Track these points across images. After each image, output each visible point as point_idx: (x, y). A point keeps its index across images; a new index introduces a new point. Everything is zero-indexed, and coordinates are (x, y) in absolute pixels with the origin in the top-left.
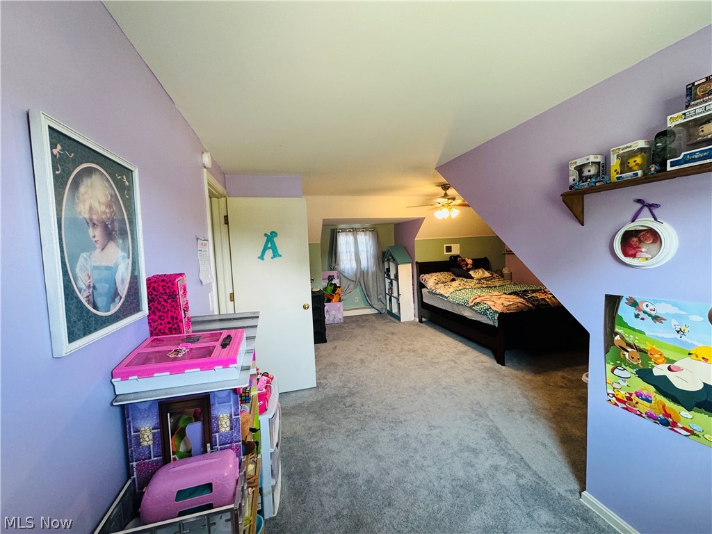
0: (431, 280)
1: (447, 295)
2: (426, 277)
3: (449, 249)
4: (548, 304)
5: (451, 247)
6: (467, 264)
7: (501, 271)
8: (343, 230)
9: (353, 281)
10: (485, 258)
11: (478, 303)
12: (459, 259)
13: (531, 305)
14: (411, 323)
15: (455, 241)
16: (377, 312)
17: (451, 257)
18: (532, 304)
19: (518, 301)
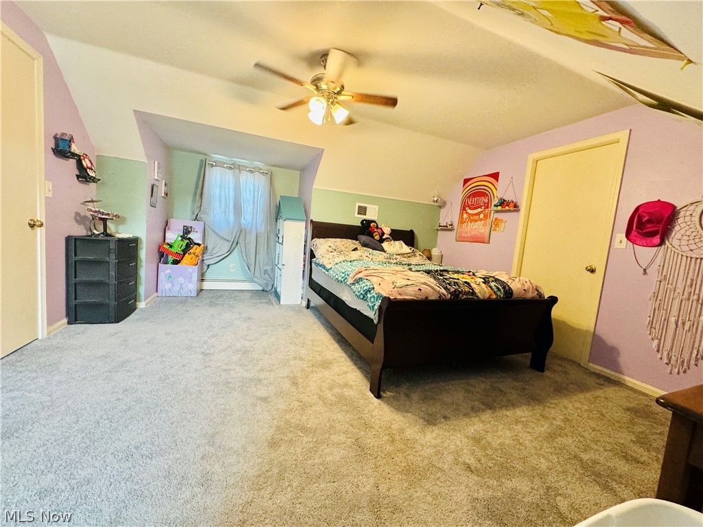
0: (323, 246)
1: (328, 267)
2: (318, 241)
3: (362, 210)
4: (473, 293)
5: (365, 208)
6: (383, 234)
7: (429, 251)
8: (217, 164)
9: (228, 241)
10: (412, 232)
11: (361, 279)
12: (372, 225)
13: (443, 291)
14: (293, 308)
15: (374, 200)
16: (261, 288)
17: (363, 221)
18: (446, 288)
19: (423, 280)
